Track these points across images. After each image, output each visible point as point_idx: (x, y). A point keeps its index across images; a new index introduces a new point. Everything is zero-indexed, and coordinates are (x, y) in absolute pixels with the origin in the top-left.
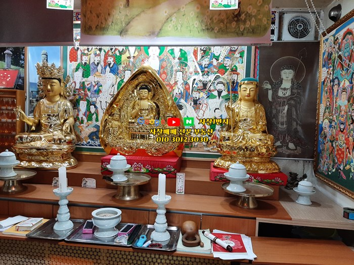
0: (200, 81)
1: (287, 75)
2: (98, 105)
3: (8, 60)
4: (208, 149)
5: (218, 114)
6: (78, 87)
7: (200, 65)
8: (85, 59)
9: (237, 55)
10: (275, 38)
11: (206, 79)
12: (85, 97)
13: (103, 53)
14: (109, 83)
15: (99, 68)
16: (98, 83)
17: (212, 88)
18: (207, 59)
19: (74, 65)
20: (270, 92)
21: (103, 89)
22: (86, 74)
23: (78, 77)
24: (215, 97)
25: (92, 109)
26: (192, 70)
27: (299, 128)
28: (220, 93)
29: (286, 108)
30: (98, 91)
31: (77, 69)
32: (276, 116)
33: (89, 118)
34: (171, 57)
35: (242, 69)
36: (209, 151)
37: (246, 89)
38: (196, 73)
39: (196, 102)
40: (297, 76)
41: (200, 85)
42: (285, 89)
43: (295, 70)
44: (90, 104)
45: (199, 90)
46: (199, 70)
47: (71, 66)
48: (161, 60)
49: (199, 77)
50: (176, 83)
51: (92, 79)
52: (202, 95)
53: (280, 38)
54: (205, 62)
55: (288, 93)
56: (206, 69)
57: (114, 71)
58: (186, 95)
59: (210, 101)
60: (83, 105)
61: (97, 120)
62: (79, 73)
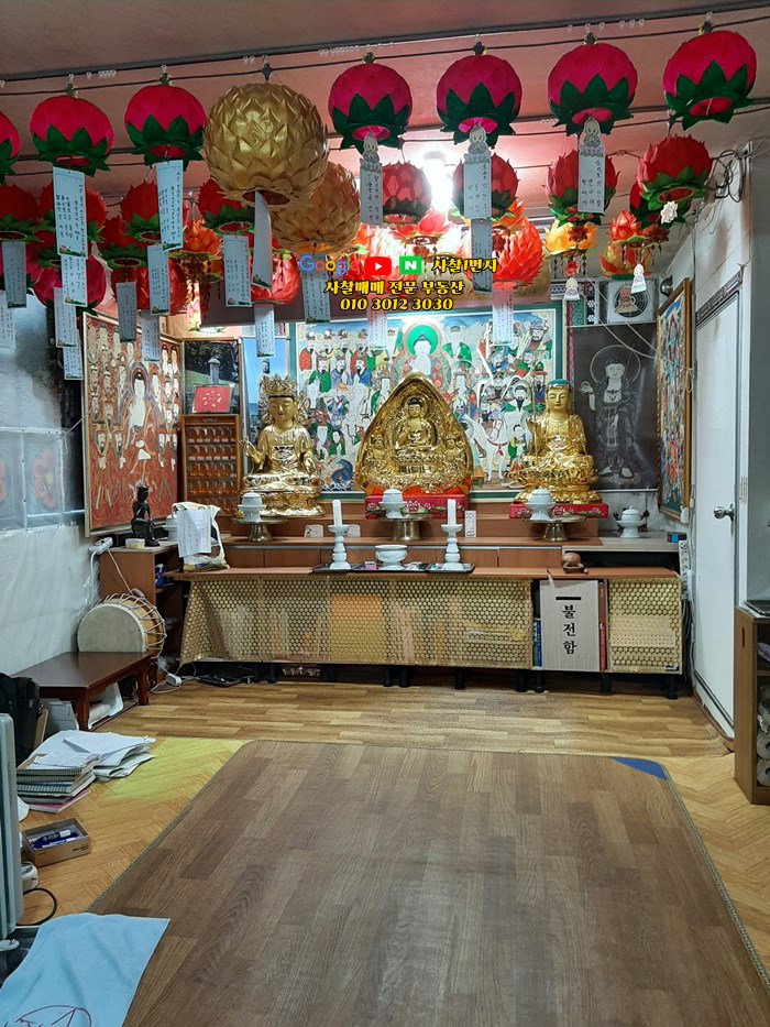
0: (491, 387)
1: (615, 371)
2: (344, 431)
3: (214, 372)
4: (507, 484)
5: (519, 433)
6: (313, 406)
7: (491, 365)
8: (323, 365)
9: (542, 347)
10: (595, 319)
11: (499, 383)
12: (325, 421)
13: (348, 354)
14: (359, 398)
15: (344, 376)
16: (342, 399)
17: (508, 396)
18: (499, 356)
19: (308, 374)
20: (592, 398)
21: (350, 407)
22: (324, 388)
23: (314, 392)
24: (514, 409)
25: (336, 436)
26: (478, 371)
27: (636, 447)
28: (520, 402)
29: (616, 418)
30: (344, 411)
31: (311, 381)
32: (602, 431)
33: (333, 450)
34: (448, 356)
35: (550, 366)
36: (508, 488)
37: (555, 395)
38: (485, 375)
39: (486, 417)
40: (629, 372)
41: (492, 392)
42: (613, 392)
43: (625, 364)
44: (331, 430)
45: (489, 400)
46: (489, 371)
47: (303, 376)
48: (434, 361)
50: (456, 392)
51: (333, 394)
52: (495, 406)
53: (603, 317)
54: (497, 359)
55: (618, 397)
56: (499, 370)
57: (366, 380)
58: (471, 408)
59: (507, 414)
60: (322, 432)
61: (343, 452)
62: (316, 385)
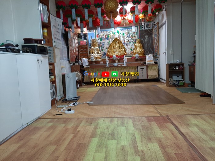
1: (146, 37)
2: (104, 47)
6: (99, 43)
7: (127, 36)
8: (100, 37)
9: (135, 33)
12: (101, 46)
13: (105, 35)
14: (106, 42)
15: (104, 39)
16: (104, 42)
17: (130, 41)
19: (98, 38)
20: (143, 41)
22: (101, 40)
23: (99, 41)
25: (103, 48)
26: (125, 37)
28: (132, 42)
29: (147, 44)
31: (99, 39)
34: (120, 35)
37: (138, 40)
38: (127, 38)
39: (127, 45)
44: (102, 47)
45: (127, 42)
48: (118, 36)
49: (127, 39)
51: (102, 41)
52: (128, 43)
53: (144, 29)
55: (147, 41)
56: (129, 37)
57: (107, 39)
58: (125, 43)
59: (130, 44)
60: (101, 48)
62: (99, 40)
